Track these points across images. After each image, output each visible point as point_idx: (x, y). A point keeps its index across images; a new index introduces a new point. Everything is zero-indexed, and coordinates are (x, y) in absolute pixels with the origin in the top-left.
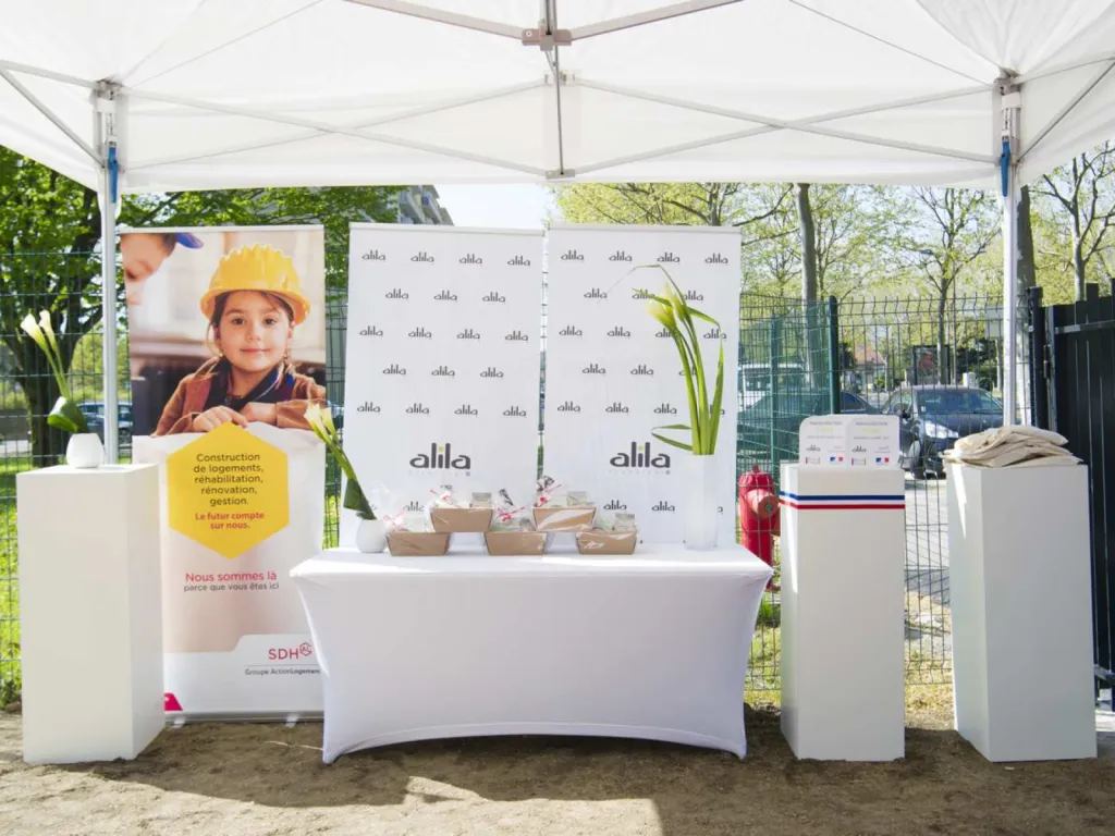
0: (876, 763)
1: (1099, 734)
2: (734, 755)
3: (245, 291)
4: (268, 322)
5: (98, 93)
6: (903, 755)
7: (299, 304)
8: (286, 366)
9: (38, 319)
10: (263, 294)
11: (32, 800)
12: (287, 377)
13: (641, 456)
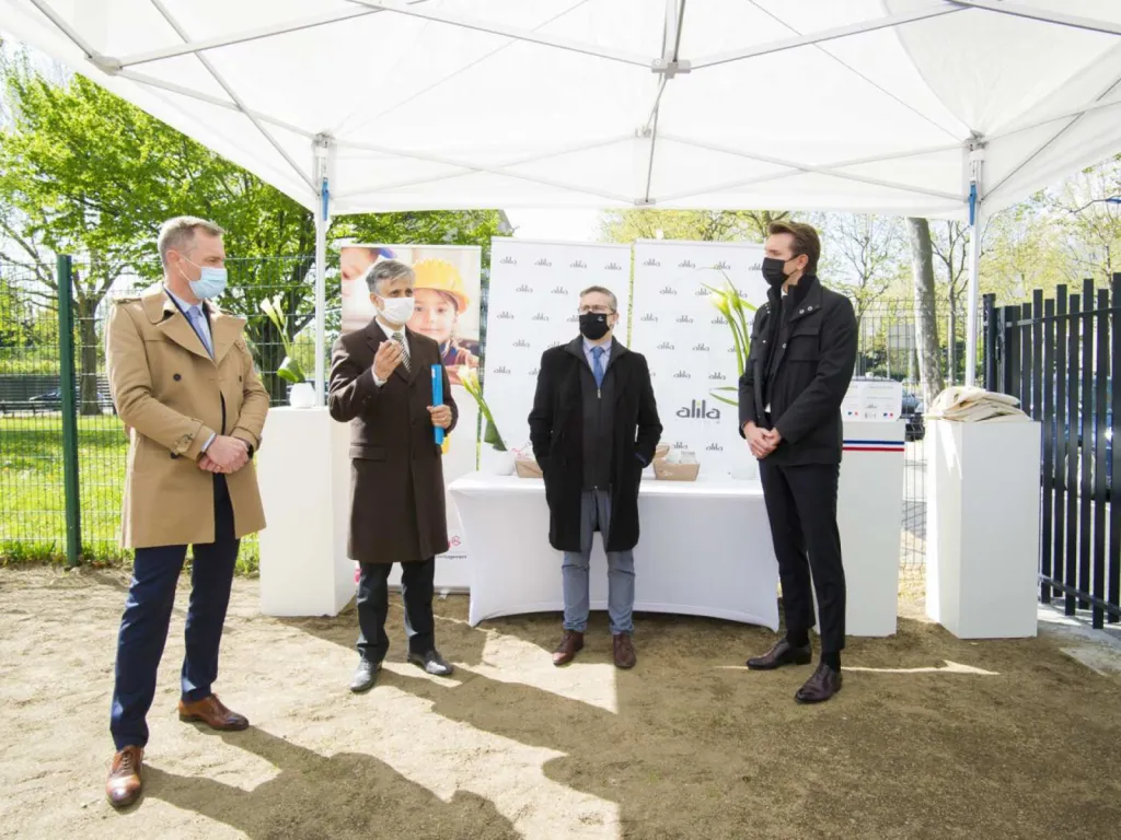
0: (874, 638)
1: (1040, 622)
2: (770, 629)
3: (426, 289)
4: (441, 311)
5: (317, 143)
6: (894, 632)
7: (462, 298)
8: (451, 342)
9: (272, 302)
10: (438, 292)
11: (268, 642)
12: (452, 350)
13: (698, 410)
